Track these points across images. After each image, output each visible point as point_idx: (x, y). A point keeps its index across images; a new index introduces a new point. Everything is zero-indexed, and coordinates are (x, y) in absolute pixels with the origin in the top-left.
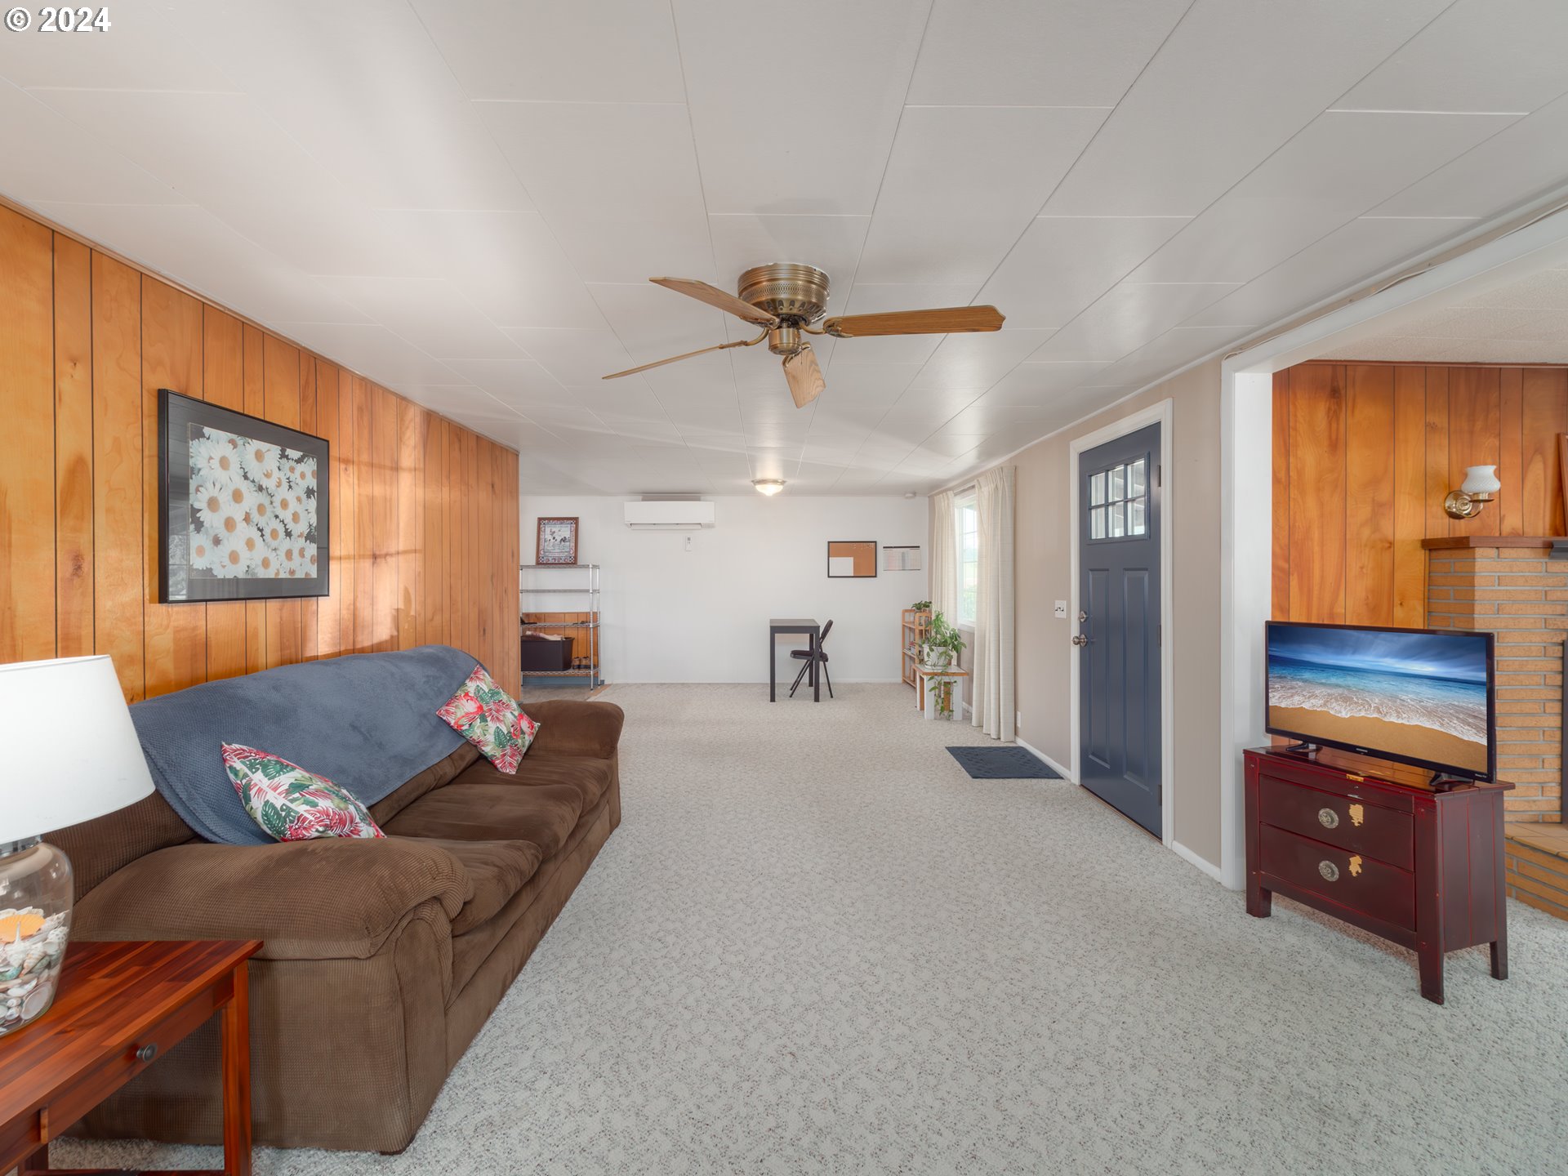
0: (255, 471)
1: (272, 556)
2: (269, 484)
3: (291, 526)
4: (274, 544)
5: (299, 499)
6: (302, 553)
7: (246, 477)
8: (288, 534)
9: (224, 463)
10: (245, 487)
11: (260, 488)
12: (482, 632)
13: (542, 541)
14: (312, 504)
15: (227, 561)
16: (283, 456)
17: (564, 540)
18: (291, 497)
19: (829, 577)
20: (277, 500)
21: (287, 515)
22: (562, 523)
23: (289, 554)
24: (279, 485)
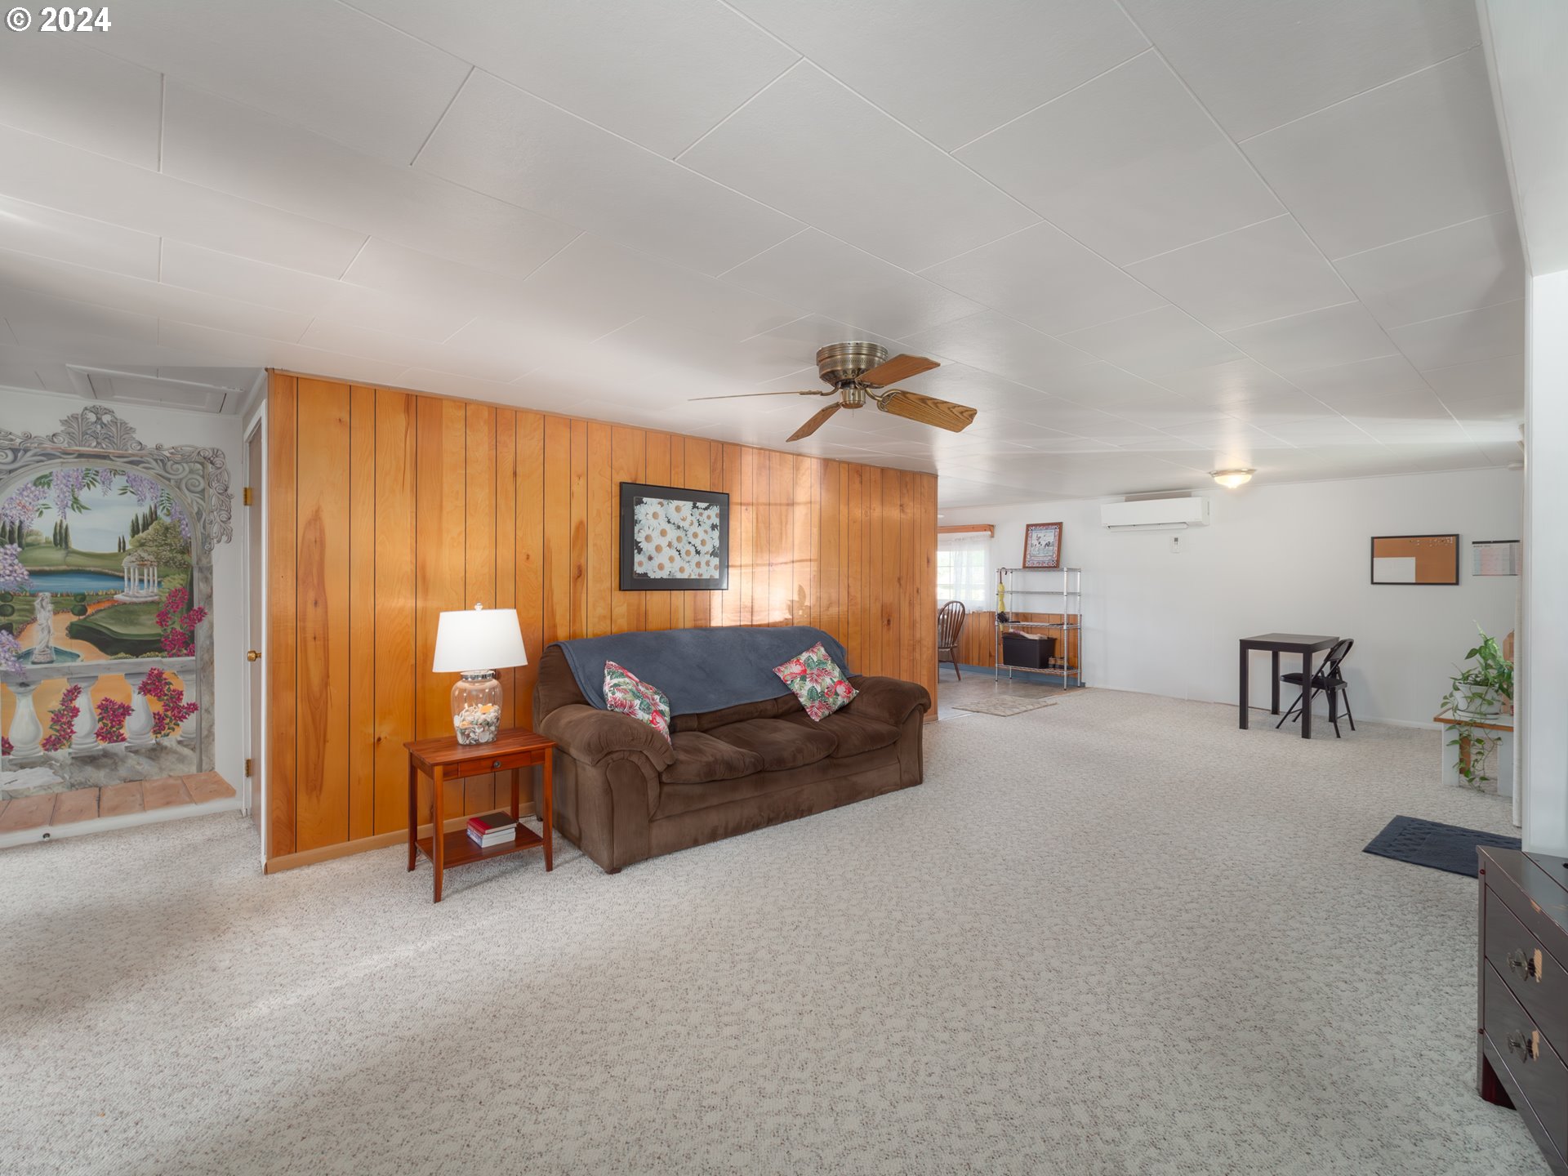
0: (675, 518)
1: (686, 566)
2: (685, 524)
3: (699, 548)
4: (688, 559)
5: (706, 532)
6: (708, 564)
7: (669, 522)
8: (698, 552)
9: (655, 515)
10: (668, 527)
11: (679, 527)
12: (886, 622)
13: (1029, 546)
14: (716, 533)
15: (656, 569)
16: (695, 507)
17: (1048, 545)
18: (700, 531)
19: (1373, 583)
20: (690, 534)
21: (697, 542)
22: (1047, 529)
23: (698, 565)
24: (692, 524)
